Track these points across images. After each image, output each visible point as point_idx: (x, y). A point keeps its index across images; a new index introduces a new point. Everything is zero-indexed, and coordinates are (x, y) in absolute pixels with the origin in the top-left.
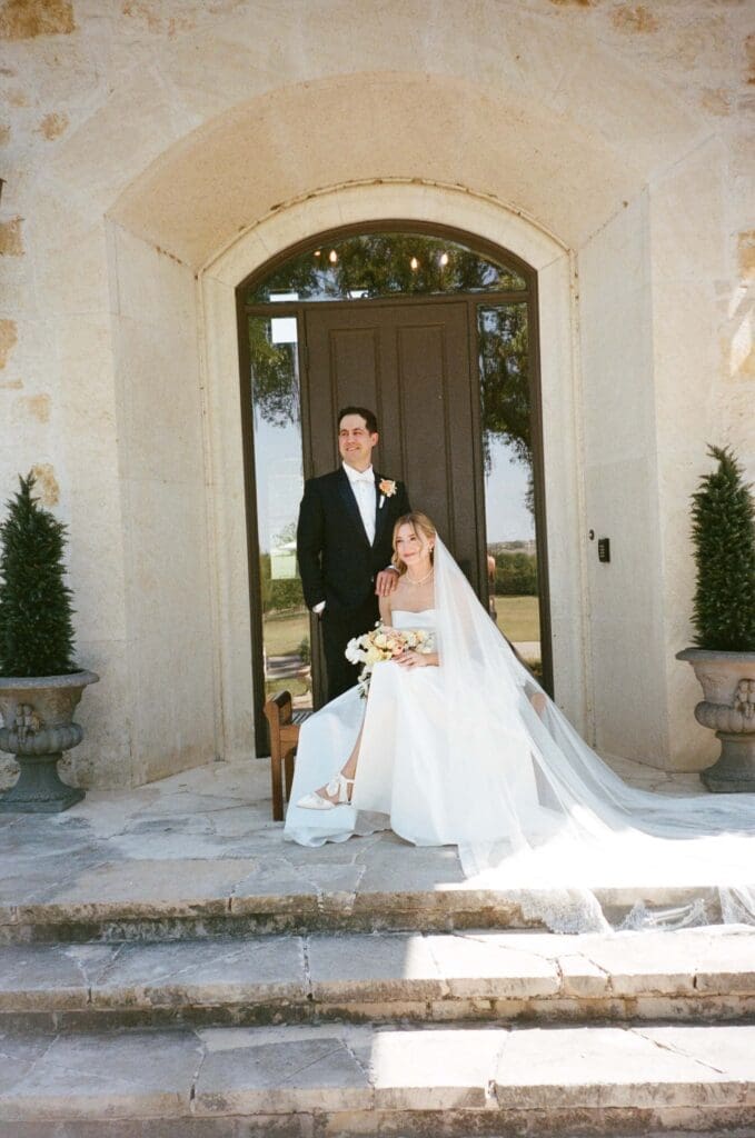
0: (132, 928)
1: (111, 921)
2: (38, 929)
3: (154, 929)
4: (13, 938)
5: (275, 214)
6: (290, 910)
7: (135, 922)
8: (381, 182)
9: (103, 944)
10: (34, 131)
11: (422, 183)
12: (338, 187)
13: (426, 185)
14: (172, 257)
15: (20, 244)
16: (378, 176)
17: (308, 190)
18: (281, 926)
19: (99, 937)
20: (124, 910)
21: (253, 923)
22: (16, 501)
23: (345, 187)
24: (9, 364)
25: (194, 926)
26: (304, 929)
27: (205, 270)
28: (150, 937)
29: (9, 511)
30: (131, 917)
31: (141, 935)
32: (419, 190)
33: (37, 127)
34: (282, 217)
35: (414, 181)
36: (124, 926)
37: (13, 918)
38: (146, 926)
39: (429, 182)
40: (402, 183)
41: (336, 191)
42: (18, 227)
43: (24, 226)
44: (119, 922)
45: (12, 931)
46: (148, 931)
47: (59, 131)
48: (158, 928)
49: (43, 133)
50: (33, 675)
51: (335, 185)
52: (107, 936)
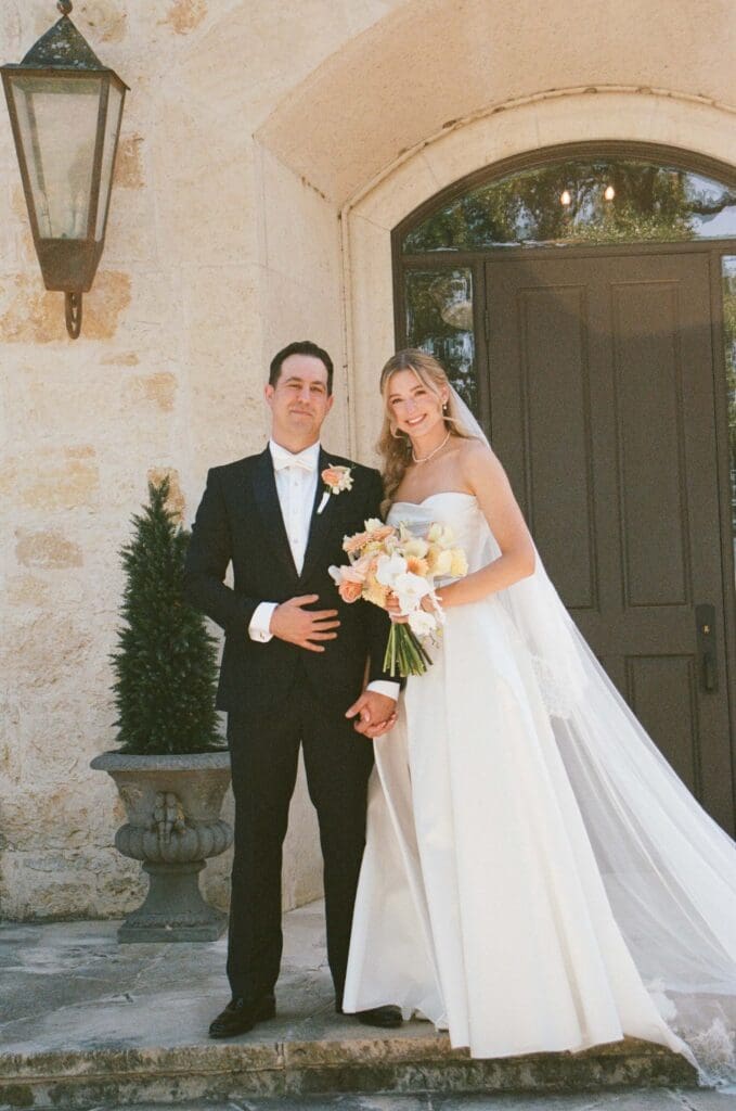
0: (436, 1073)
1: (408, 1064)
2: (310, 1075)
3: (465, 1076)
4: (276, 1089)
5: (450, 133)
6: (648, 1052)
7: (439, 1065)
8: (596, 92)
9: (399, 1095)
10: (159, 23)
11: (651, 93)
12: (536, 97)
13: (657, 95)
14: (316, 190)
15: (137, 172)
16: (590, 83)
17: (495, 101)
18: (635, 1073)
19: (393, 1086)
20: (427, 1049)
21: (597, 1071)
22: (144, 515)
23: (545, 98)
24: (119, 331)
25: (518, 1072)
26: (664, 1079)
27: (351, 208)
28: (460, 1086)
29: (136, 529)
30: (435, 1058)
31: (448, 1083)
32: (648, 103)
33: (164, 16)
34: (458, 137)
35: (640, 90)
36: (425, 1071)
37: (280, 1060)
38: (453, 1071)
39: (662, 91)
40: (624, 92)
41: (532, 102)
42: (135, 150)
43: (143, 148)
44: (418, 1065)
45: (274, 1078)
46: (457, 1079)
47: (193, 23)
48: (470, 1074)
49: (172, 25)
50: (175, 752)
51: (531, 95)
52: (404, 1086)
